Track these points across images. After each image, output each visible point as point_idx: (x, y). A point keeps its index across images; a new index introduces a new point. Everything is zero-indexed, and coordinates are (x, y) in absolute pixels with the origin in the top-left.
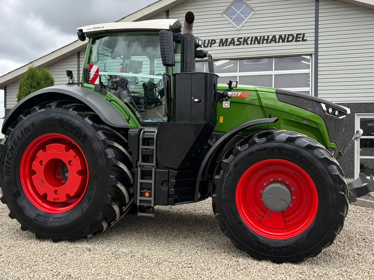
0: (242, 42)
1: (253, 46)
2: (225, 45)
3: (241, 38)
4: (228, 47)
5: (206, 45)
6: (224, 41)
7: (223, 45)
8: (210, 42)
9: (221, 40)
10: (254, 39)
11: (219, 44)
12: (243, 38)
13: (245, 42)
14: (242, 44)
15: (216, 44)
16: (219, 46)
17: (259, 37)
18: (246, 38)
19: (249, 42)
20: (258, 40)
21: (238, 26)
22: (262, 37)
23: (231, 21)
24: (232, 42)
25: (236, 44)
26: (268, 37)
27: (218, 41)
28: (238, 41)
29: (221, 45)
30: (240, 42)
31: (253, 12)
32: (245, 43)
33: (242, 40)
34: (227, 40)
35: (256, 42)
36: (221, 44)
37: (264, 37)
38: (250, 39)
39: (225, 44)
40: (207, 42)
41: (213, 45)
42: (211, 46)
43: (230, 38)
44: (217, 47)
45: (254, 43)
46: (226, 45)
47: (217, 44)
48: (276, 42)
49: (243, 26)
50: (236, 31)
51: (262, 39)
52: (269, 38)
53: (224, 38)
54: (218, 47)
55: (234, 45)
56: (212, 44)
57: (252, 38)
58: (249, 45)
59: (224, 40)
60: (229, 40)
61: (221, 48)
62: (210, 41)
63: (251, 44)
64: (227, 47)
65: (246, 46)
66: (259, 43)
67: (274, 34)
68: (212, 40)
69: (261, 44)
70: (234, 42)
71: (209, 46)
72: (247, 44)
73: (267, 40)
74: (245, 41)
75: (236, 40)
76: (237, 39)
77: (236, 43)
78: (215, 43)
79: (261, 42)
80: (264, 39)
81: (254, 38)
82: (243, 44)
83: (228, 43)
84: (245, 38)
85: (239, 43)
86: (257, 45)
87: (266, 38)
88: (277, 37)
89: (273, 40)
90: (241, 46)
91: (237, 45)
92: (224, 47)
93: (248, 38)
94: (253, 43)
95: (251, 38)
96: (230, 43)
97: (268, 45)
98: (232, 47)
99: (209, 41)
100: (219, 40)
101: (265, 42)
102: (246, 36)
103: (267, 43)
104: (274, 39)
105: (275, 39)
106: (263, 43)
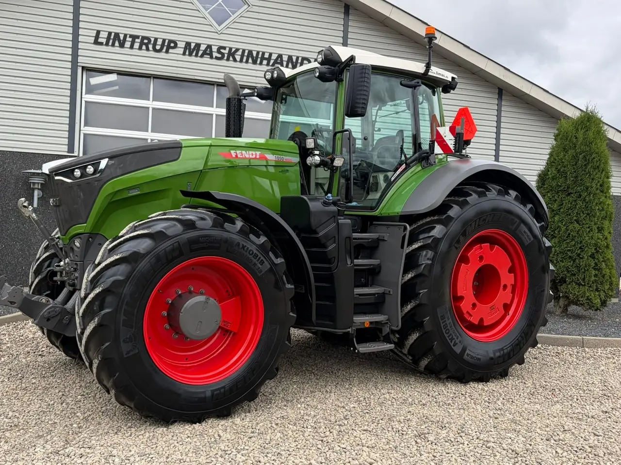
0: (226, 55)
1: (244, 65)
2: (194, 54)
3: (224, 48)
5: (158, 47)
6: (192, 47)
7: (190, 55)
8: (166, 44)
9: (188, 44)
11: (183, 50)
12: (227, 49)
13: (231, 57)
14: (225, 58)
15: (177, 49)
16: (184, 54)
17: (256, 52)
18: (233, 50)
19: (238, 58)
20: (253, 58)
21: (219, 26)
22: (261, 53)
23: (206, 13)
24: (208, 52)
25: (214, 57)
26: (271, 54)
27: (181, 45)
28: (219, 51)
29: (187, 53)
30: (223, 54)
31: (246, 6)
32: (231, 59)
33: (226, 51)
34: (198, 46)
36: (187, 51)
37: (263, 53)
38: (240, 53)
39: (195, 52)
40: (160, 42)
41: (171, 51)
42: (167, 52)
43: (204, 43)
44: (179, 56)
45: (247, 62)
46: (196, 55)
47: (181, 51)
48: (282, 66)
49: (228, 28)
50: (216, 34)
51: (260, 56)
52: (272, 58)
53: (194, 41)
54: (181, 56)
55: (211, 57)
56: (169, 47)
57: (244, 51)
58: (238, 63)
59: (193, 45)
61: (187, 58)
62: (167, 41)
63: (241, 61)
64: (198, 58)
65: (231, 63)
66: (254, 62)
67: (281, 52)
68: (170, 41)
69: (258, 66)
70: (211, 51)
71: (164, 50)
72: (235, 60)
73: (269, 59)
74: (232, 54)
75: (214, 49)
76: (217, 47)
77: (215, 54)
78: (176, 46)
79: (258, 62)
80: (263, 58)
81: (247, 52)
82: (228, 59)
83: (200, 53)
84: (231, 49)
85: (219, 56)
86: (250, 66)
87: (266, 56)
88: (285, 58)
89: (278, 61)
90: (223, 62)
91: (217, 58)
92: (193, 59)
93: (237, 50)
94: (244, 60)
95: (241, 51)
96: (204, 53)
98: (206, 59)
99: (164, 41)
100: (185, 43)
101: (265, 62)
102: (234, 46)
103: (268, 65)
104: (280, 60)
105: (282, 61)
106: (261, 64)
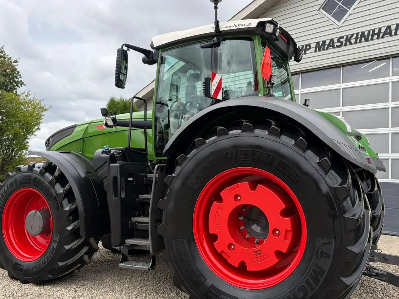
0: (344, 42)
1: (359, 45)
2: (322, 49)
3: (342, 37)
4: (326, 52)
6: (320, 45)
7: (319, 50)
8: (304, 49)
9: (318, 43)
10: (359, 36)
11: (314, 49)
12: (345, 37)
13: (348, 42)
14: (344, 45)
15: (311, 50)
16: (315, 51)
17: (367, 32)
18: (349, 36)
19: (353, 41)
20: (365, 37)
21: (339, 22)
22: (371, 31)
23: (330, 17)
24: (331, 44)
25: (335, 46)
26: (380, 29)
27: (313, 46)
28: (339, 41)
29: (317, 50)
30: (342, 42)
32: (348, 43)
33: (344, 40)
34: (324, 42)
35: (363, 40)
37: (374, 30)
38: (354, 37)
39: (322, 47)
41: (307, 52)
42: (305, 53)
43: (328, 39)
44: (313, 53)
45: (360, 42)
46: (323, 50)
47: (313, 50)
48: (391, 35)
49: (345, 21)
50: (337, 29)
51: (371, 33)
52: (382, 31)
53: (321, 40)
55: (334, 47)
56: (306, 50)
57: (357, 34)
58: (354, 45)
59: (321, 43)
60: (327, 42)
61: (318, 53)
62: (304, 46)
63: (356, 43)
65: (349, 47)
66: (367, 40)
67: (388, 24)
68: (306, 46)
69: (370, 42)
70: (334, 43)
71: (303, 53)
72: (351, 44)
73: (378, 34)
74: (348, 39)
75: (335, 40)
76: (337, 39)
77: (336, 44)
78: (310, 48)
79: (370, 39)
80: (374, 34)
81: (360, 34)
82: (346, 45)
83: (326, 46)
84: (347, 36)
85: (339, 44)
86: (364, 44)
87: (377, 31)
88: (393, 28)
89: (387, 32)
90: (343, 48)
91: (338, 47)
92: (322, 52)
93: (352, 35)
94: (358, 41)
95: (355, 35)
96: (329, 46)
97: (381, 40)
98: (331, 50)
100: (315, 44)
101: (375, 37)
102: (349, 33)
103: (378, 38)
104: (389, 31)
105: (391, 31)
106: (372, 39)
